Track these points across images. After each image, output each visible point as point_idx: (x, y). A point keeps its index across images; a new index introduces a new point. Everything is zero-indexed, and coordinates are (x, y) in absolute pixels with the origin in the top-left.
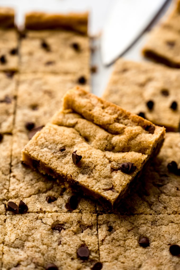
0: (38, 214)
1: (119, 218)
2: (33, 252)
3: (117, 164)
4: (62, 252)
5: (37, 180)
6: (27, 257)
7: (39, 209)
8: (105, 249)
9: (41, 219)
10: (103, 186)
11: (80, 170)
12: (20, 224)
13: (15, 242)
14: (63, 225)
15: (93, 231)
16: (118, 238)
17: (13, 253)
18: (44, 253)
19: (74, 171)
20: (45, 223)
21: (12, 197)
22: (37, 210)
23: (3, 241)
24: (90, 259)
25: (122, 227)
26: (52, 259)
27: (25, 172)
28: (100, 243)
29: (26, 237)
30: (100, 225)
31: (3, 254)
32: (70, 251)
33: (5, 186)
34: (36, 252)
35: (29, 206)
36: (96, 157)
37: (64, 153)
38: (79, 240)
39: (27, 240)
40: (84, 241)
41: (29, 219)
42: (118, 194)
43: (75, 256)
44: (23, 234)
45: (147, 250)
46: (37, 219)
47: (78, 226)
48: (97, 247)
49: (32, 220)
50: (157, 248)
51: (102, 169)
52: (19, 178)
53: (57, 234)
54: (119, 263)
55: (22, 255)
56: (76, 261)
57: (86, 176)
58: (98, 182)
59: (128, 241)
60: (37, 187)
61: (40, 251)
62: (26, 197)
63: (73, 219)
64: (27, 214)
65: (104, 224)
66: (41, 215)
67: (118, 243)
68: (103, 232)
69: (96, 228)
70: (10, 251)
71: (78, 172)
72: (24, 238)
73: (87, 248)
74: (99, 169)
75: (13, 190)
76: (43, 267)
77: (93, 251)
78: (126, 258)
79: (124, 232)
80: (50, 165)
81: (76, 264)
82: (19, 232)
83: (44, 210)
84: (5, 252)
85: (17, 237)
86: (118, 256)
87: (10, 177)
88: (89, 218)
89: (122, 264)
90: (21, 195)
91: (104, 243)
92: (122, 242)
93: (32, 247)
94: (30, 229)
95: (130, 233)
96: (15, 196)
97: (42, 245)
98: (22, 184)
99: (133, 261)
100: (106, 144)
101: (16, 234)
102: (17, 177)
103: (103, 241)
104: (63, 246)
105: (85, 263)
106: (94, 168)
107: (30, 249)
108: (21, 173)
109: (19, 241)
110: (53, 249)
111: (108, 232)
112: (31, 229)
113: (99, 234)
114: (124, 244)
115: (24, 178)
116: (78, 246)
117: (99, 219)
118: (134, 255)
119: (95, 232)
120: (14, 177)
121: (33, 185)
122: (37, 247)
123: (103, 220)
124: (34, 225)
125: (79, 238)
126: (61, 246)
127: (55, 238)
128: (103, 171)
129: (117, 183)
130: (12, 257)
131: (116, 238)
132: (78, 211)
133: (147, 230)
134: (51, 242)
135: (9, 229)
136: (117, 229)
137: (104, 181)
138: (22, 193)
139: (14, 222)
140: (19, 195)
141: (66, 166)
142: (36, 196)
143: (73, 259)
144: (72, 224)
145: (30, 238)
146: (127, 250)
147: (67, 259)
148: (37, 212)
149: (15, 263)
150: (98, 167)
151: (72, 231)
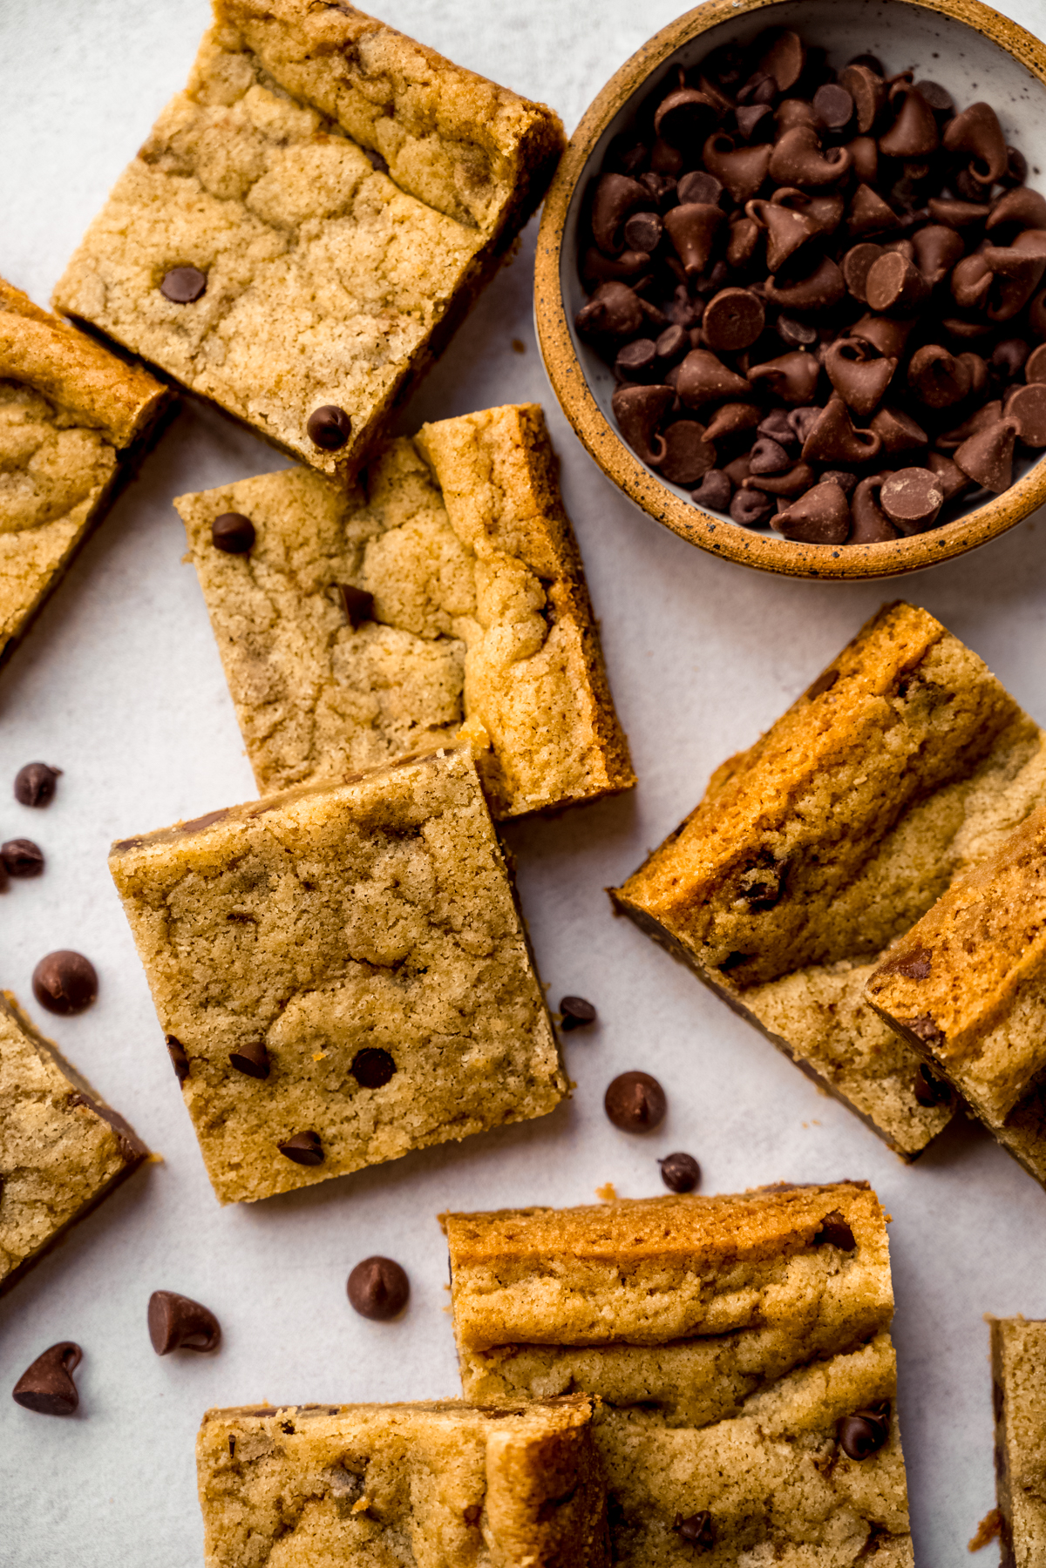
3: (820, 1432)
36: (748, 1472)
100: (732, 1388)
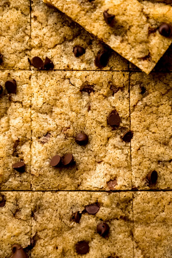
0: (65, 73)
1: (154, 78)
2: (62, 120)
4: (92, 119)
5: (62, 23)
6: (56, 127)
7: (66, 66)
8: (136, 117)
9: (69, 79)
10: (138, 54)
11: (112, 30)
12: (47, 85)
13: (43, 108)
14: (93, 86)
15: (124, 94)
16: (151, 104)
17: (42, 120)
18: (74, 121)
19: (105, 31)
20: (73, 84)
21: (36, 46)
22: (64, 67)
23: (30, 104)
24: (121, 126)
25: (156, 90)
26: (82, 127)
27: (47, 12)
28: (131, 108)
29: (54, 101)
30: (133, 85)
31: (32, 120)
32: (100, 119)
33: (26, 31)
34: (65, 119)
35: (55, 62)
37: (93, 5)
38: (109, 106)
39: (55, 105)
40: (114, 107)
41: (56, 79)
42: (154, 65)
43: (105, 124)
44: (51, 98)
46: (64, 78)
47: (108, 89)
48: (128, 115)
49: (59, 81)
51: (138, 31)
52: (41, 21)
53: (86, 98)
54: (150, 133)
56: (106, 129)
57: (120, 38)
58: (133, 48)
59: (161, 107)
60: (62, 34)
61: (69, 118)
62: (50, 47)
63: (103, 80)
64: (53, 72)
65: (136, 84)
66: (68, 74)
67: (150, 110)
68: (135, 95)
69: (128, 90)
70: (38, 116)
71: (110, 32)
72: (52, 102)
73: (118, 114)
74: (134, 31)
75: (36, 37)
76: (73, 137)
77: (124, 118)
78: (157, 128)
79: (158, 97)
80: (78, 20)
81: (106, 132)
82: (46, 95)
83: (71, 68)
84: (33, 119)
85: (45, 101)
86: (149, 125)
87: (31, 18)
88: (121, 78)
89: (153, 135)
90: (46, 45)
91: (136, 109)
92: (154, 109)
93: (61, 114)
95: (164, 97)
96: (39, 45)
97: (71, 112)
98: (45, 30)
99: (164, 131)
101: (43, 97)
102: (38, 19)
103: (134, 106)
104: (93, 112)
105: (115, 131)
106: (129, 29)
107: (59, 116)
108: (42, 13)
109: (47, 106)
110: (82, 115)
111: (141, 95)
112: (58, 92)
113: (130, 97)
114: (157, 110)
115: (47, 21)
116: (108, 113)
117: (132, 78)
118: (166, 124)
119: (126, 94)
120: (35, 18)
121: (58, 30)
122: (66, 114)
123: (135, 80)
124: (61, 88)
125: (109, 103)
126: (90, 112)
127: (85, 103)
128: (138, 34)
129: (154, 51)
130: (40, 126)
131: (148, 104)
132: (108, 68)
134: (80, 107)
135: (35, 90)
136: (151, 93)
137: (140, 47)
138: (47, 43)
139: (41, 83)
140: (43, 45)
141: (96, 25)
143: (103, 127)
144: (102, 86)
145: (58, 103)
146: (159, 117)
147: (97, 127)
148: (64, 70)
149: (44, 132)
150: (133, 29)
151: (103, 94)
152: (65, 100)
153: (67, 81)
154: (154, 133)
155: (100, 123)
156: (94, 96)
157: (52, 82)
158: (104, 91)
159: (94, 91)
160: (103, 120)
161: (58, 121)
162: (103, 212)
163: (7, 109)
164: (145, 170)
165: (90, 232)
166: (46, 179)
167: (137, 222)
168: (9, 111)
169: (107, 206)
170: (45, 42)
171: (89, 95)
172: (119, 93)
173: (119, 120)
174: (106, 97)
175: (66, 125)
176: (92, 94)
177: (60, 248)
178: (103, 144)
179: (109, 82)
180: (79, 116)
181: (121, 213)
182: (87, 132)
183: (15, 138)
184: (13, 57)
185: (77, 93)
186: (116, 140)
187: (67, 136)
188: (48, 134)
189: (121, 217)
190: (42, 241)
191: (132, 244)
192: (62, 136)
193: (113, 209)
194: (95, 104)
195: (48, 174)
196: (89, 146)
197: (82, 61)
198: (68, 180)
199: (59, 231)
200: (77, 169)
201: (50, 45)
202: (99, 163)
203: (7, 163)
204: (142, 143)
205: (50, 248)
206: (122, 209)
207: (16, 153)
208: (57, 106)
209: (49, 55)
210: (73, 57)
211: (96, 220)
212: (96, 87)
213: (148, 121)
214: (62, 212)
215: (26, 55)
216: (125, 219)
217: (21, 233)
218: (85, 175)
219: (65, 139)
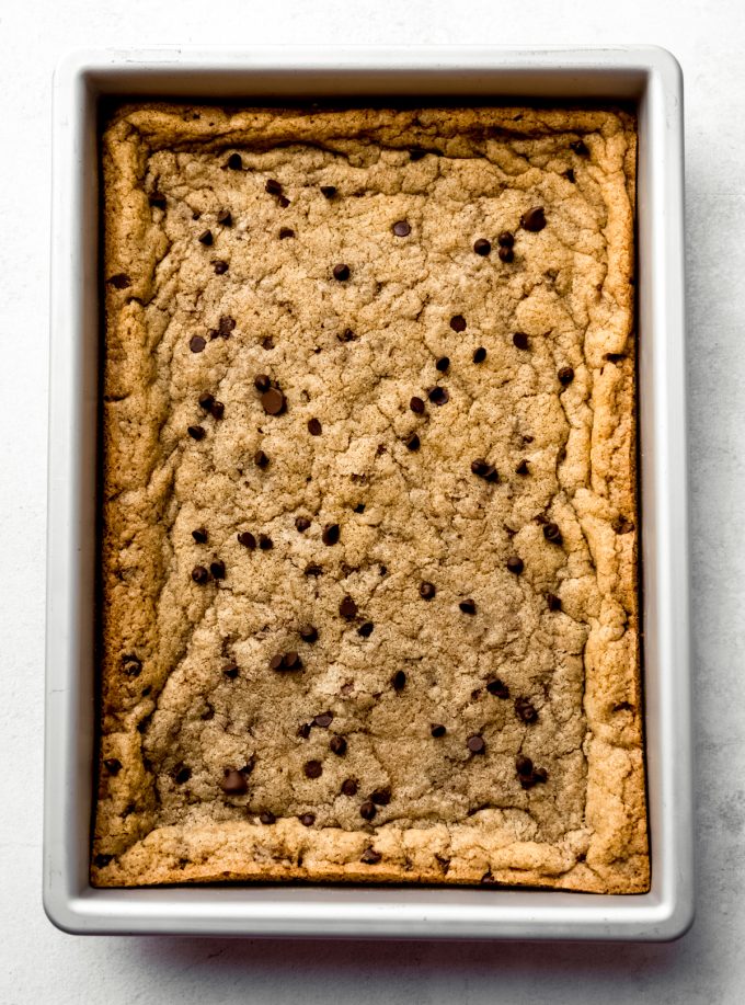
2: (283, 610)
4: (320, 608)
6: (276, 619)
8: (376, 604)
12: (264, 567)
13: (259, 596)
14: (321, 566)
15: (359, 576)
16: (393, 587)
17: (258, 611)
18: (298, 611)
20: (296, 565)
21: (248, 519)
22: (284, 544)
24: (357, 617)
25: (400, 570)
26: (308, 619)
29: (272, 587)
30: (370, 564)
32: (331, 608)
33: (236, 501)
34: (286, 609)
35: (273, 538)
38: (342, 592)
39: (274, 592)
40: (348, 593)
41: (274, 559)
43: (337, 614)
44: (268, 584)
45: (430, 603)
46: (285, 558)
47: (340, 570)
48: (365, 602)
49: (278, 561)
50: (444, 600)
52: (254, 487)
53: (312, 582)
54: (394, 624)
55: (268, 615)
56: (339, 621)
59: (406, 592)
60: (281, 503)
61: (292, 608)
62: (266, 520)
63: (333, 559)
64: (271, 551)
65: (375, 563)
67: (393, 596)
68: (372, 577)
69: (364, 571)
70: (253, 606)
72: (270, 589)
73: (353, 602)
75: (248, 508)
76: (297, 631)
77: (360, 607)
78: (403, 617)
79: (402, 579)
81: (339, 625)
82: (263, 580)
85: (261, 587)
86: (392, 614)
88: (355, 557)
89: (397, 626)
90: (261, 517)
91: (374, 595)
92: (398, 593)
93: (282, 602)
94: (277, 576)
95: (410, 579)
96: (252, 518)
97: (294, 600)
98: (259, 499)
99: (411, 620)
101: (259, 582)
102: (250, 485)
103: (373, 591)
104: (321, 600)
105: (350, 623)
107: (279, 606)
108: (256, 478)
109: (264, 593)
110: (308, 604)
111: (380, 577)
114: (402, 595)
115: (262, 487)
116: (341, 600)
117: (369, 556)
118: (414, 612)
120: (247, 484)
121: (275, 499)
122: (288, 603)
124: (281, 570)
125: (341, 588)
126: (318, 599)
127: (311, 589)
130: (256, 618)
131: (390, 587)
132: (339, 545)
133: (433, 574)
134: (305, 594)
138: (262, 515)
139: (255, 564)
140: (257, 518)
142: (281, 519)
143: (334, 618)
144: (332, 567)
145: (278, 589)
146: (405, 603)
147: (327, 619)
149: (261, 626)
151: (333, 577)
152: (286, 585)
153: (288, 562)
154: (399, 624)
155: (331, 613)
156: (322, 579)
157: (270, 563)
158: (335, 573)
159: (322, 573)
160: (334, 610)
161: (277, 612)
162: (338, 724)
163: (213, 598)
164: (390, 671)
165: (322, 750)
166: (265, 685)
167: (379, 736)
168: (217, 600)
169: (342, 716)
170: (259, 514)
171: (316, 578)
172: (354, 575)
173: (356, 608)
174: (337, 580)
175: (289, 617)
176: (319, 577)
177: (285, 770)
178: (336, 639)
179: (341, 562)
180: (305, 604)
181: (360, 725)
182: (316, 625)
183: (225, 635)
184: (221, 533)
185: (302, 577)
186: (352, 634)
187: (290, 630)
188: (266, 628)
189: (360, 730)
190: (262, 763)
191: (376, 764)
192: (284, 630)
193: (349, 719)
194: (324, 590)
195: (268, 678)
196: (318, 643)
197: (307, 537)
198: (292, 685)
199: (283, 750)
200: (304, 672)
201: (266, 517)
202: (332, 663)
203: (215, 666)
204: (384, 636)
205: (273, 771)
206: (361, 719)
207: (225, 653)
208: (276, 593)
209: (264, 530)
210: (295, 532)
211: (329, 734)
212: (325, 569)
213: (391, 610)
214: (286, 725)
215: (237, 530)
216: (366, 731)
217: (234, 752)
218: (314, 679)
219: (288, 634)
